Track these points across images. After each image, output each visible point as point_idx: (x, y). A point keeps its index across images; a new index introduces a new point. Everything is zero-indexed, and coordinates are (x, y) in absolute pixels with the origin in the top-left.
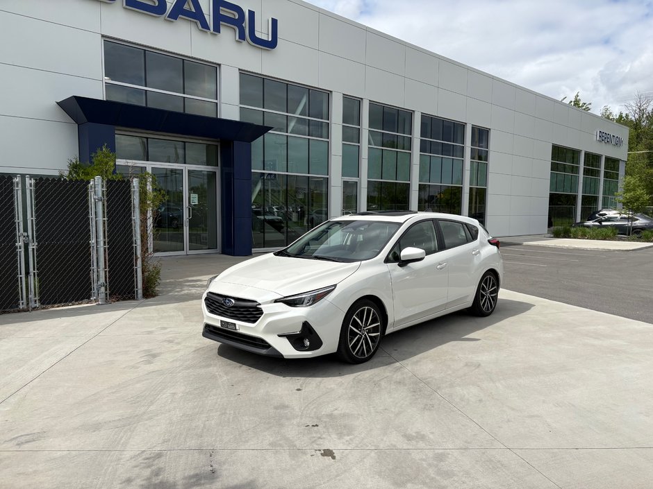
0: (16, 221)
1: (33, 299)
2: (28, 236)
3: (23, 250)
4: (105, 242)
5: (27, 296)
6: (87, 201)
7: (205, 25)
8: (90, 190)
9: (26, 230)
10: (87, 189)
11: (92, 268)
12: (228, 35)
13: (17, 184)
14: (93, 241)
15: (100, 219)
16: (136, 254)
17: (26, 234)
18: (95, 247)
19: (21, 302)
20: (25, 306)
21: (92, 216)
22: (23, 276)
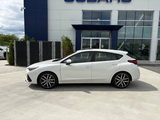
0: (39, 50)
3: (40, 55)
4: (55, 55)
13: (40, 43)
15: (54, 50)
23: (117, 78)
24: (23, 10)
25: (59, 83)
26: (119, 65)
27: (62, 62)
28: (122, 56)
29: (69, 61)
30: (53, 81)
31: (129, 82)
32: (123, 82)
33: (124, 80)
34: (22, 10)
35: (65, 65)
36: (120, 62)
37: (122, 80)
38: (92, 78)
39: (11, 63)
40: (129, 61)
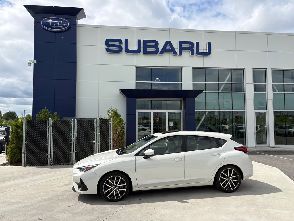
0: (71, 134)
1: (75, 161)
2: (74, 139)
3: (72, 144)
4: (99, 142)
5: (73, 160)
6: (93, 127)
7: (175, 53)
8: (94, 123)
9: (74, 137)
10: (93, 123)
11: (94, 151)
12: (186, 54)
13: (72, 122)
14: (94, 142)
15: (98, 133)
16: (110, 146)
17: (73, 139)
18: (95, 144)
19: (71, 161)
20: (72, 163)
21: (95, 133)
22: (72, 153)
23: (223, 175)
24: (33, 64)
25: (134, 189)
26: (223, 155)
27: (137, 155)
28: (225, 141)
29: (149, 151)
30: (124, 187)
31: (240, 181)
32: (230, 182)
33: (233, 179)
34: (30, 64)
35: (141, 159)
36: (224, 151)
37: (229, 179)
38: (186, 179)
39: (15, 161)
40: (236, 149)
